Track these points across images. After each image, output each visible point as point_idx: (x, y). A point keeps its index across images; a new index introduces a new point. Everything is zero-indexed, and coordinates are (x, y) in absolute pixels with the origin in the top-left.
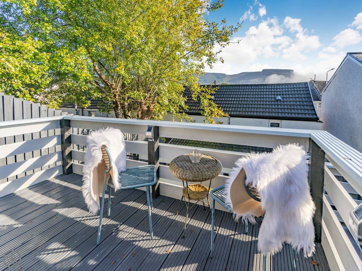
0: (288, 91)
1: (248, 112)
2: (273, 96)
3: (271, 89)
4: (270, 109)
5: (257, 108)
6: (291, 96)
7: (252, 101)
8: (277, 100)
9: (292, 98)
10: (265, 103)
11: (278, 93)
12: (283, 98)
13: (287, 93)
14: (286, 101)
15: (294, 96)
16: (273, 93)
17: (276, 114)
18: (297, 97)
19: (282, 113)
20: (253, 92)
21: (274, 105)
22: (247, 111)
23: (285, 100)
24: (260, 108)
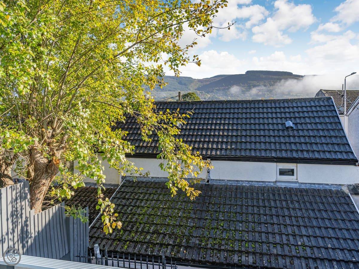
0: (303, 112)
1: (240, 150)
2: (279, 121)
3: (275, 108)
4: (277, 144)
5: (255, 143)
6: (308, 120)
7: (246, 130)
8: (288, 128)
9: (310, 124)
10: (267, 133)
11: (288, 115)
12: (296, 124)
13: (301, 115)
14: (302, 130)
15: (313, 120)
16: (279, 115)
17: (289, 152)
18: (318, 123)
19: (297, 151)
20: (246, 113)
21: (284, 137)
22: (238, 149)
23: (300, 127)
24: (260, 143)
